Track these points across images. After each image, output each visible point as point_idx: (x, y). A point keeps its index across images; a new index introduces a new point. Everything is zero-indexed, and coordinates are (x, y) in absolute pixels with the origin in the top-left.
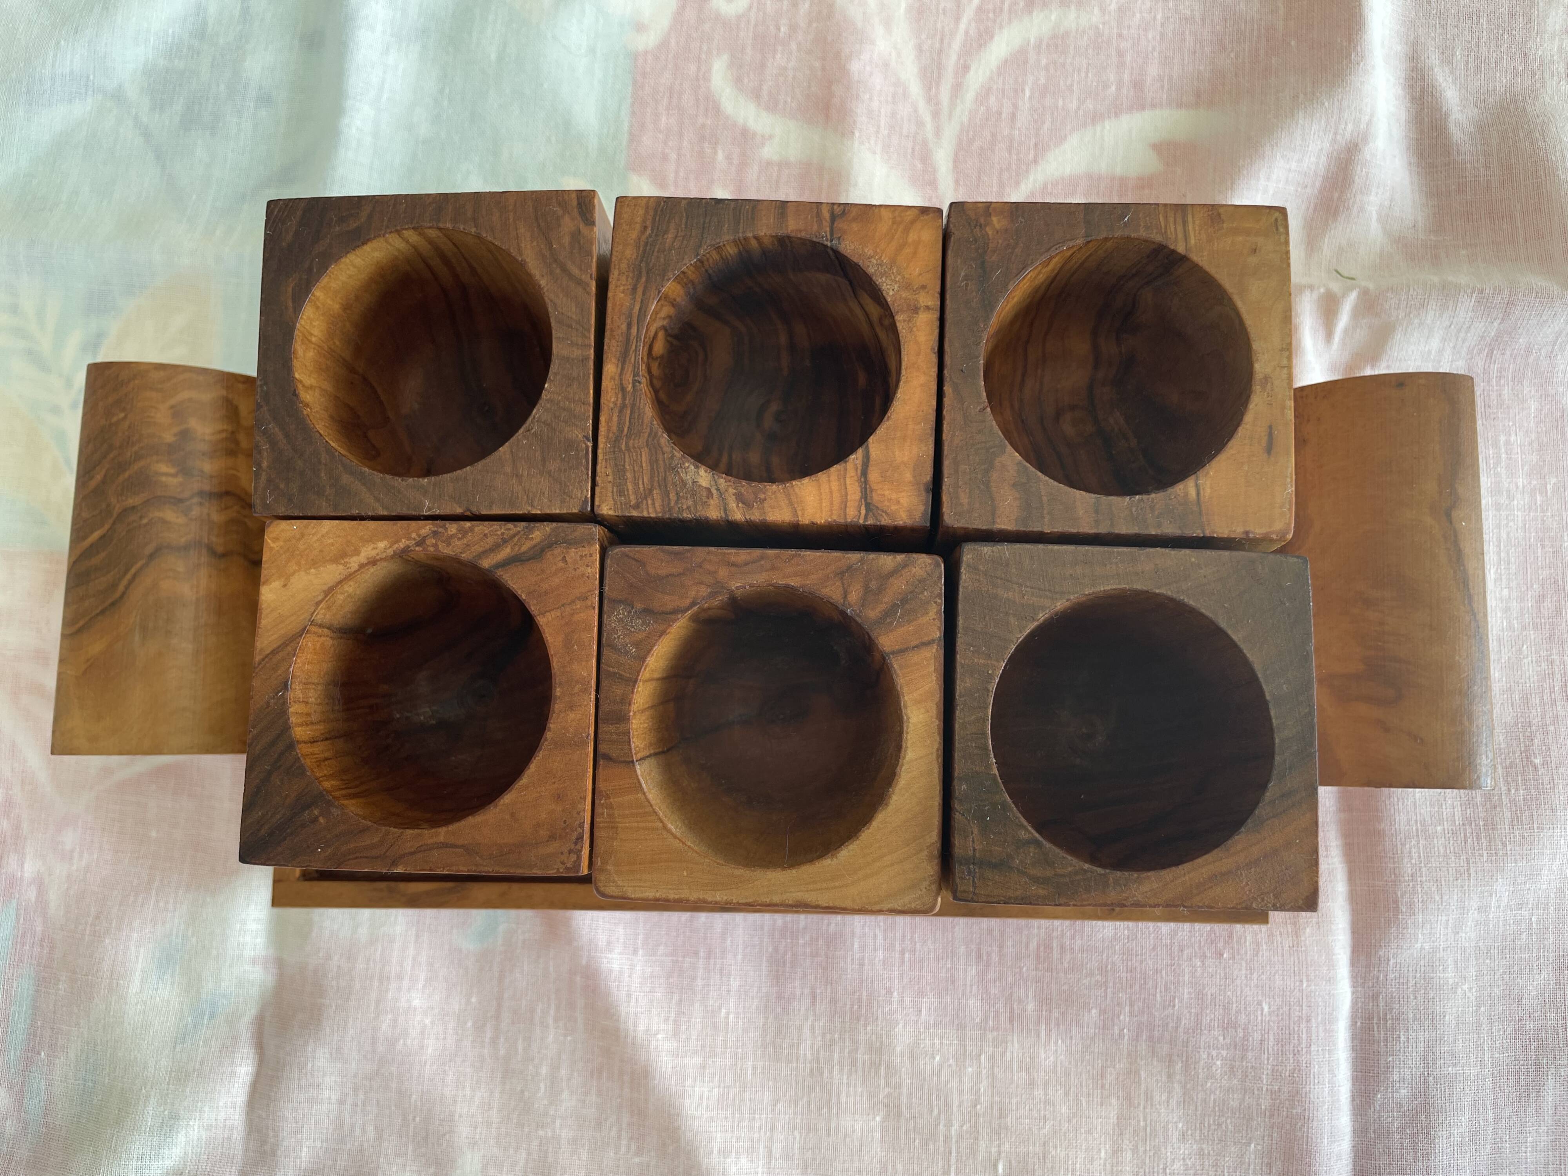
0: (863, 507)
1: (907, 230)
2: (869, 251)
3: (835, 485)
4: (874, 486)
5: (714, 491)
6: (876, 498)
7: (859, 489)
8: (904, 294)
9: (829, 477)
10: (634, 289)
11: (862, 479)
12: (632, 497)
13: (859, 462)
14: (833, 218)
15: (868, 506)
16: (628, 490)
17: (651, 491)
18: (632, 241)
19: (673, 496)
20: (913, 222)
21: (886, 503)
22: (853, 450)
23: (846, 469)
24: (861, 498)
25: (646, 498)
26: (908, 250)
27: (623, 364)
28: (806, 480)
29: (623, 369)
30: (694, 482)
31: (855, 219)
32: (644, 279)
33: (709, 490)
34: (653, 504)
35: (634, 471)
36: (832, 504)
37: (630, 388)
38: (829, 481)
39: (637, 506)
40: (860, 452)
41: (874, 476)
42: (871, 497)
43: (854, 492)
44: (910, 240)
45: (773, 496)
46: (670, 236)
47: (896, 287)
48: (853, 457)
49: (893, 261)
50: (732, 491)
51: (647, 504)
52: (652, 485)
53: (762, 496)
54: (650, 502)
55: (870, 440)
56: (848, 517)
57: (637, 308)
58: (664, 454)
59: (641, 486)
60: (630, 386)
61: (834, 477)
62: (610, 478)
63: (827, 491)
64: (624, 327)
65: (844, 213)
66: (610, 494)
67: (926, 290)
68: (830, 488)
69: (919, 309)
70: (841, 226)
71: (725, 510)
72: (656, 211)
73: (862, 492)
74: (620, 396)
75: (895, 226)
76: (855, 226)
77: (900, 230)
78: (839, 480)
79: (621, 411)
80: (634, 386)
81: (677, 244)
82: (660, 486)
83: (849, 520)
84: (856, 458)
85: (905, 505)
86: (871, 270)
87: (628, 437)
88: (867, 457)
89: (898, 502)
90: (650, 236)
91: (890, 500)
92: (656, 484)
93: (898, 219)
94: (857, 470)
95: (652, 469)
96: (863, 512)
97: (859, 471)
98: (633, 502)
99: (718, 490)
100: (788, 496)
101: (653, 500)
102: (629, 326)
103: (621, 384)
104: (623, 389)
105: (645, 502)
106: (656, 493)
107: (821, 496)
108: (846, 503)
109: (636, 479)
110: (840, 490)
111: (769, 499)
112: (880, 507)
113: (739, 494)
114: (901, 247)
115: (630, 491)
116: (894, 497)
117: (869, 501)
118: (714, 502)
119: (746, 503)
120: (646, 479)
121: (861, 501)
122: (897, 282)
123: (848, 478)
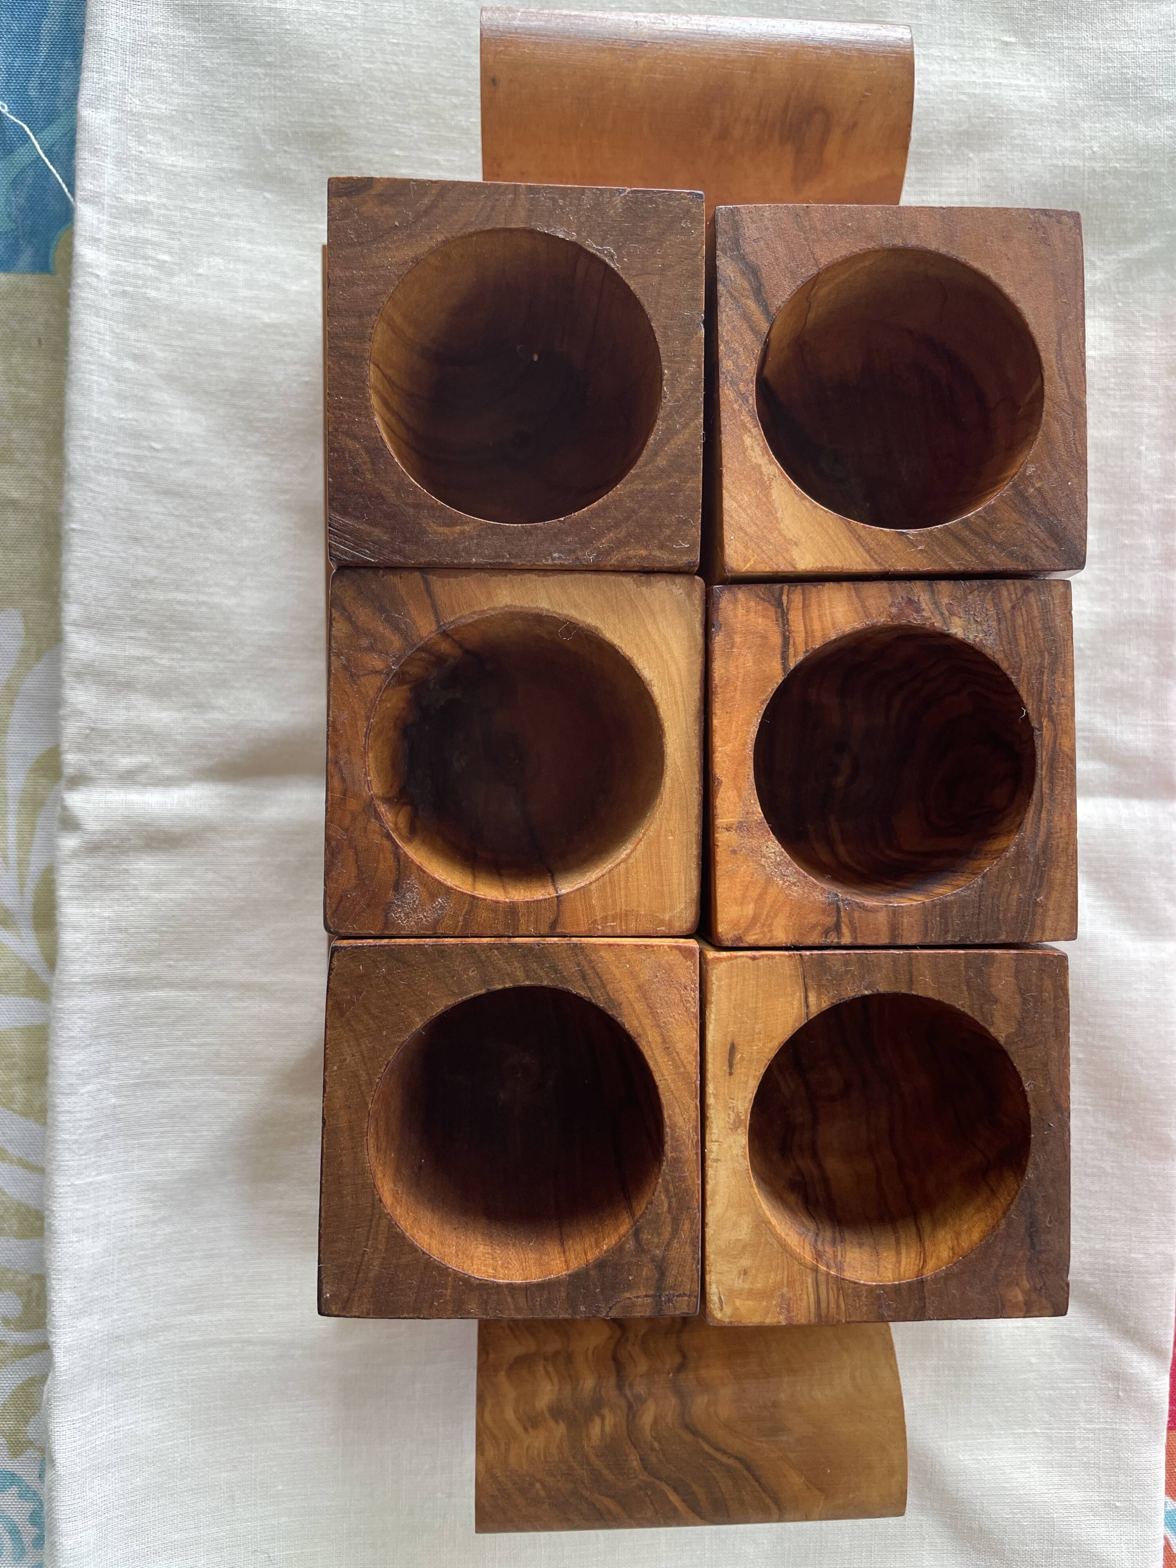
0: (785, 602)
1: (755, 919)
2: (795, 890)
3: (817, 626)
4: (774, 627)
5: (947, 612)
6: (772, 613)
7: (791, 623)
8: (755, 842)
9: (824, 635)
10: (1046, 831)
11: (787, 633)
12: (1033, 600)
13: (792, 653)
14: (836, 926)
15: (780, 604)
16: (1039, 608)
17: (1013, 607)
18: (1054, 888)
19: (989, 605)
20: (749, 927)
21: (759, 608)
22: (800, 666)
23: (806, 643)
24: (787, 614)
25: (1018, 599)
26: (754, 893)
27: (1054, 747)
28: (848, 631)
29: (1054, 742)
30: (968, 621)
31: (813, 926)
32: (1040, 845)
33: (952, 613)
34: (1010, 594)
35: (1033, 629)
36: (819, 605)
37: (1044, 720)
38: (823, 630)
39: (1027, 590)
40: (792, 666)
41: (776, 640)
42: (776, 613)
43: (796, 619)
44: (751, 906)
45: (882, 610)
46: (1015, 896)
47: (765, 850)
48: (800, 659)
49: (768, 882)
50: (927, 614)
51: (1016, 594)
52: (1013, 615)
53: (894, 609)
54: (1013, 596)
55: (780, 680)
56: (801, 592)
57: (1045, 816)
58: (1004, 651)
59: (1024, 613)
60: (1044, 724)
61: (818, 634)
62: (1058, 619)
63: (825, 619)
64: (1055, 789)
66: (1057, 602)
67: (732, 849)
68: (822, 621)
69: (738, 827)
70: (829, 919)
71: (932, 592)
72: (1031, 924)
73: (788, 619)
74: (1054, 711)
75: (768, 921)
77: (764, 917)
78: (813, 632)
79: (1051, 695)
81: (1007, 888)
82: (1004, 614)
83: (799, 587)
84: (796, 658)
85: (740, 606)
86: (793, 866)
88: (784, 660)
89: (747, 609)
91: (757, 612)
92: (1009, 615)
93: (765, 929)
94: (795, 646)
95: (1014, 632)
96: (785, 598)
97: (791, 641)
98: (1032, 594)
99: (942, 614)
100: (867, 612)
101: (1011, 599)
102: (1051, 791)
104: (1051, 719)
105: (1019, 595)
106: (1008, 606)
107: (831, 614)
108: (804, 607)
109: (1031, 620)
110: (811, 619)
111: (886, 606)
112: (767, 604)
113: (918, 610)
114: (762, 896)
115: (1035, 607)
116: (752, 615)
117: (780, 610)
118: (946, 601)
119: (910, 601)
120: (1020, 621)
121: (788, 610)
122: (764, 856)
123: (803, 635)
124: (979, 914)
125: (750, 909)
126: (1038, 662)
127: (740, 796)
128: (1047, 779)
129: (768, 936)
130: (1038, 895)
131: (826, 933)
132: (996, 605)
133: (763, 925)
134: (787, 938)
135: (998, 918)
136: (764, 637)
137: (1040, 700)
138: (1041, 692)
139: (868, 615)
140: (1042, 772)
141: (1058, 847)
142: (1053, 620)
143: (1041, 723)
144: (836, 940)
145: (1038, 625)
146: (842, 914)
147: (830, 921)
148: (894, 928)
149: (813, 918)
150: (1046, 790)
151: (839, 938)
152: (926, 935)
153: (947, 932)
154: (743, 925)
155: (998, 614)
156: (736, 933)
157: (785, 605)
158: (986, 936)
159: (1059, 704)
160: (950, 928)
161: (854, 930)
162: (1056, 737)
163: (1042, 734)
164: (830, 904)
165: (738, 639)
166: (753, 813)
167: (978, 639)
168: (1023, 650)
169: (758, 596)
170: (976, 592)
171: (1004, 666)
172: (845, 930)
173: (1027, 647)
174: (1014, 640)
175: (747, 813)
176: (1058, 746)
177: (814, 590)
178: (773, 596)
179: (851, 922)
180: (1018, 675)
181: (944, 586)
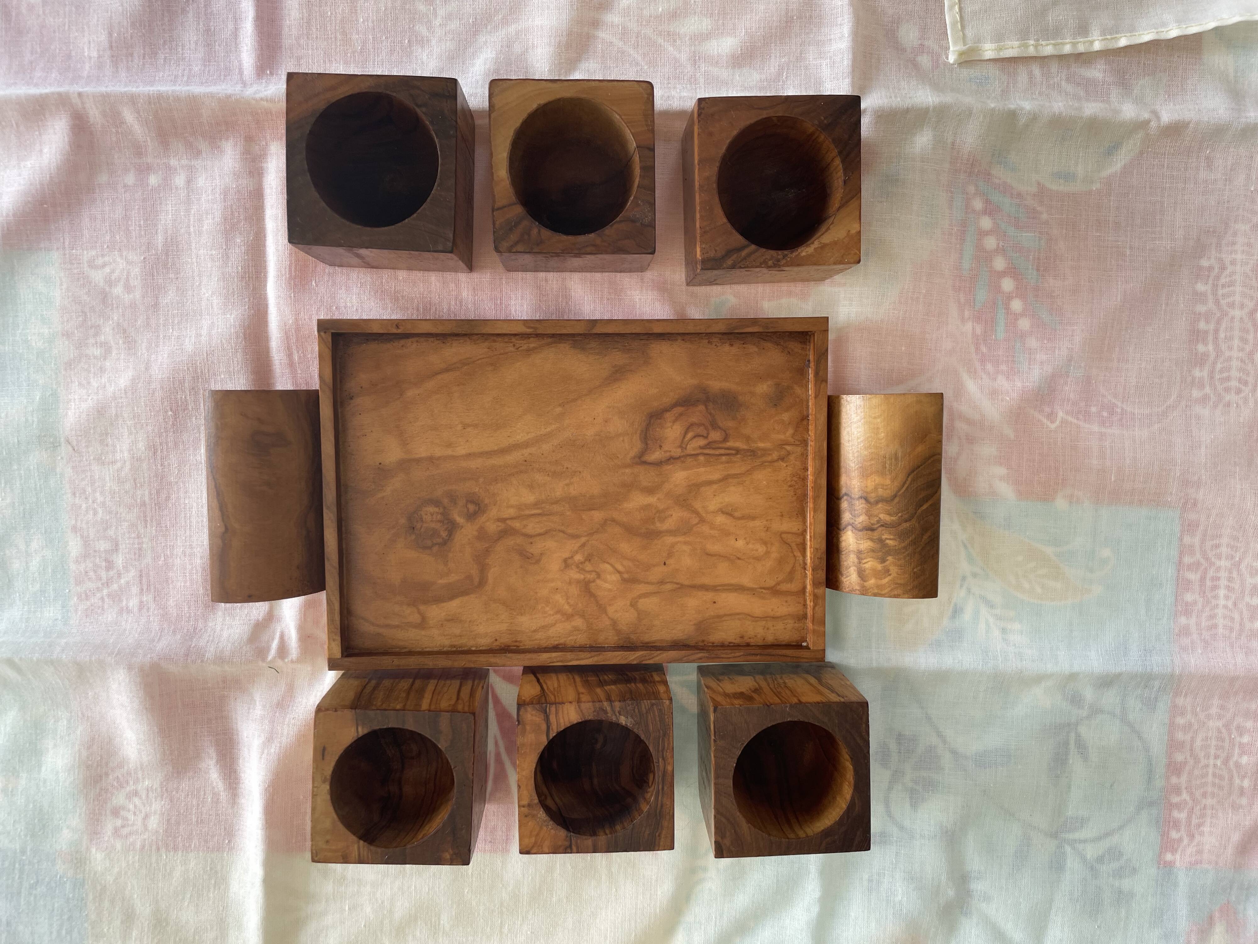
0: (548, 711)
1: (535, 843)
2: (553, 832)
3: (562, 721)
4: (543, 722)
5: (618, 714)
6: (542, 716)
7: (550, 720)
8: (535, 812)
10: (662, 806)
11: (549, 724)
13: (551, 732)
14: (570, 846)
15: (546, 713)
17: (647, 712)
18: (665, 829)
19: (637, 711)
20: (533, 847)
22: (554, 738)
23: (557, 728)
24: (549, 716)
26: (534, 833)
27: (664, 771)
28: (575, 722)
29: (665, 769)
30: (627, 718)
31: (560, 846)
32: (658, 811)
33: (620, 714)
34: (645, 706)
35: (655, 721)
36: (563, 712)
37: (660, 760)
38: (564, 722)
39: (653, 705)
40: (551, 738)
41: (544, 727)
42: (544, 716)
43: (553, 718)
44: (534, 838)
45: (590, 714)
46: (647, 832)
47: (539, 815)
48: (554, 735)
49: (541, 828)
50: (609, 715)
53: (595, 713)
55: (546, 743)
56: (555, 708)
57: (660, 798)
58: (643, 730)
59: (651, 714)
61: (562, 724)
62: (666, 717)
64: (665, 788)
65: (566, 849)
66: (666, 709)
67: (525, 815)
68: (564, 719)
69: (527, 806)
71: (612, 706)
72: (655, 845)
73: (549, 718)
74: (665, 756)
75: (541, 844)
76: (560, 843)
77: (539, 843)
78: (560, 723)
79: (663, 749)
80: (659, 761)
81: (644, 829)
83: (554, 705)
84: (553, 734)
85: (528, 713)
86: (551, 823)
88: (548, 735)
89: (532, 715)
90: (656, 832)
91: (536, 716)
92: (645, 715)
93: (540, 848)
94: (552, 729)
95: (647, 722)
98: (655, 706)
99: (616, 715)
100: (583, 714)
101: (645, 708)
102: (663, 788)
103: (665, 761)
104: (663, 759)
105: (649, 707)
106: (644, 712)
107: (568, 715)
109: (655, 717)
110: (559, 719)
111: (592, 712)
112: (540, 712)
113: (606, 713)
114: (537, 835)
115: (656, 712)
116: (534, 717)
117: (546, 715)
118: (618, 709)
119: (602, 710)
120: (649, 718)
123: (556, 725)
124: (632, 840)
125: (533, 839)
126: (658, 735)
127: (529, 792)
132: (639, 710)
133: (539, 846)
134: (549, 850)
135: (640, 842)
136: (539, 726)
137: (658, 750)
138: (659, 748)
141: (666, 812)
142: (665, 719)
145: (658, 719)
146: (573, 841)
147: (567, 843)
148: (595, 846)
152: (608, 847)
153: (617, 846)
154: (530, 846)
155: (640, 716)
159: (667, 752)
161: (578, 848)
162: (665, 766)
163: (659, 765)
164: (568, 837)
165: (529, 728)
167: (631, 725)
168: (651, 731)
169: (536, 709)
170: (630, 706)
171: (642, 737)
172: (574, 847)
173: (653, 729)
174: (647, 727)
175: (532, 800)
177: (560, 706)
178: (543, 709)
179: (577, 844)
180: (648, 741)
181: (617, 704)
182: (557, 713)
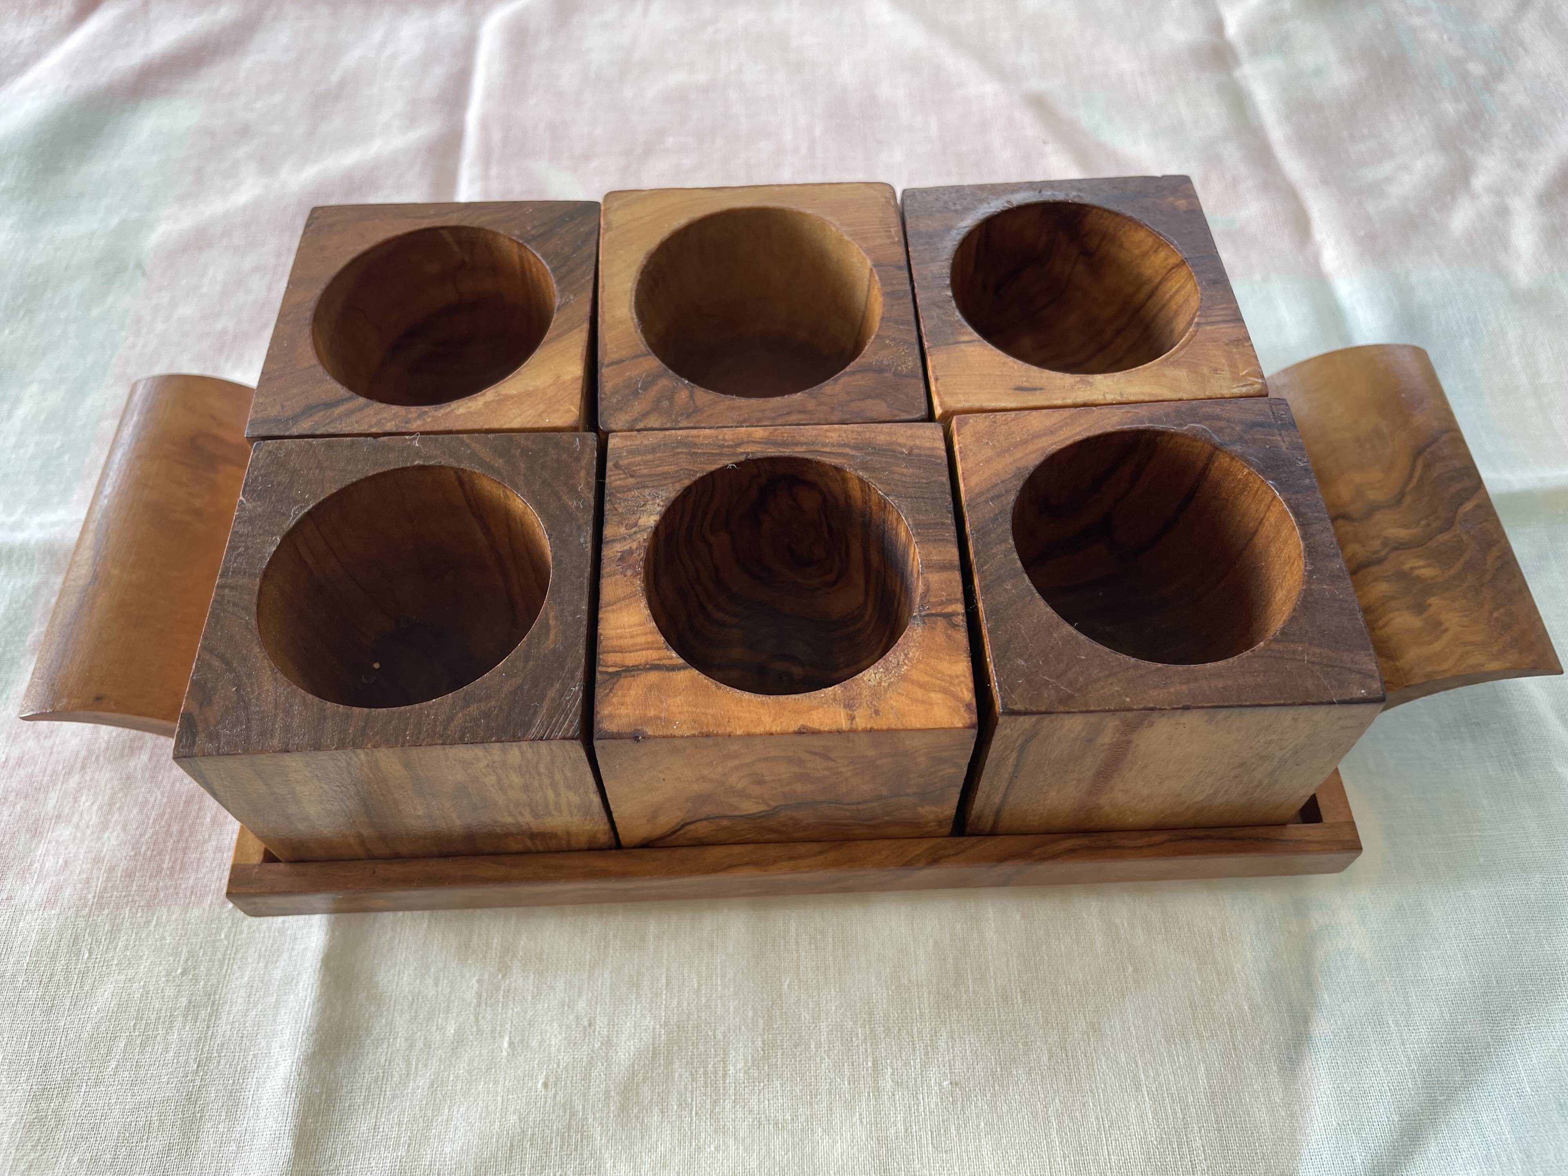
1: (945, 691)
2: (913, 653)
3: (642, 640)
4: (640, 679)
5: (634, 530)
6: (627, 681)
7: (637, 663)
8: (866, 692)
9: (651, 633)
10: (842, 445)
11: (648, 666)
12: (626, 462)
13: (669, 661)
15: (617, 674)
16: (634, 457)
17: (632, 476)
18: (894, 439)
19: (628, 496)
21: (620, 693)
22: (681, 653)
23: (659, 649)
24: (627, 667)
25: (625, 473)
26: (919, 693)
27: (765, 443)
28: (647, 610)
29: (759, 443)
30: (644, 511)
31: (949, 637)
32: (855, 452)
33: (636, 525)
34: (620, 479)
35: (653, 461)
36: (621, 638)
37: (739, 449)
38: (645, 634)
39: (617, 466)
40: (681, 661)
41: (653, 677)
42: (626, 677)
43: (632, 659)
44: (933, 695)
45: (628, 583)
46: (905, 470)
47: (874, 684)
48: (674, 654)
49: (904, 678)
50: (634, 545)
51: (620, 474)
52: (640, 476)
53: (629, 573)
54: (622, 476)
55: (694, 671)
56: (605, 655)
58: (673, 483)
59: (638, 468)
60: (742, 450)
61: (650, 638)
62: (646, 443)
63: (635, 633)
66: (629, 443)
67: (874, 715)
68: (637, 635)
69: (850, 709)
70: (939, 623)
71: (613, 541)
72: (930, 456)
73: (633, 666)
74: (731, 443)
75: (947, 678)
77: (943, 683)
78: (647, 643)
79: (715, 444)
80: (738, 453)
82: (638, 483)
83: (601, 656)
84: (674, 658)
85: (617, 712)
86: (890, 656)
87: (689, 454)
88: (675, 669)
89: (621, 704)
90: (899, 453)
91: (624, 695)
92: (639, 480)
93: (956, 681)
94: (659, 659)
95: (656, 475)
96: (610, 670)
97: (657, 662)
98: (621, 463)
99: (635, 533)
100: (629, 597)
101: (624, 479)
103: (743, 443)
104: (738, 444)
105: (622, 472)
106: (631, 481)
107: (630, 627)
108: (621, 652)
109: (645, 463)
110: (635, 645)
111: (625, 579)
112: (616, 686)
113: (631, 552)
114: (922, 686)
115: (633, 459)
116: (627, 700)
117: (623, 674)
118: (623, 530)
119: (621, 559)
120: (645, 471)
121: (623, 666)
122: (880, 683)
123: (650, 652)
124: (923, 498)
125: (936, 697)
126: (684, 456)
127: (817, 708)
128: (793, 448)
129: (962, 679)
130: (903, 453)
131: (955, 626)
132: (630, 490)
133: (951, 683)
134: (963, 661)
135: (926, 483)
136: (651, 688)
137: (719, 454)
138: (712, 453)
139: (633, 595)
140: (786, 452)
141: (856, 439)
142: (646, 446)
143: (742, 453)
144: (961, 617)
145: (650, 457)
146: (933, 612)
147: (941, 623)
148: (944, 567)
149: (940, 639)
150: (804, 448)
151: (958, 614)
152: (948, 541)
153: (943, 524)
154: (953, 703)
155: (638, 488)
156: (962, 709)
157: (618, 669)
158: (944, 492)
159: (724, 440)
160: (939, 520)
161: (950, 602)
162: (753, 442)
163: (752, 453)
164: (924, 623)
165: (652, 713)
166: (835, 695)
167: (661, 504)
168: (673, 468)
169: (608, 694)
170: (616, 506)
171: (687, 482)
172: (950, 609)
173: (671, 465)
174: (665, 476)
175: (835, 700)
176: (763, 440)
177: (604, 643)
178: (608, 680)
179: (942, 603)
180: (697, 472)
181: (608, 531)
182: (621, 650)
